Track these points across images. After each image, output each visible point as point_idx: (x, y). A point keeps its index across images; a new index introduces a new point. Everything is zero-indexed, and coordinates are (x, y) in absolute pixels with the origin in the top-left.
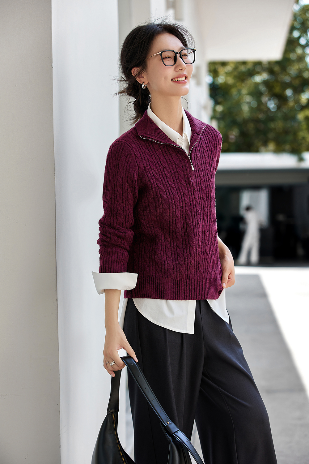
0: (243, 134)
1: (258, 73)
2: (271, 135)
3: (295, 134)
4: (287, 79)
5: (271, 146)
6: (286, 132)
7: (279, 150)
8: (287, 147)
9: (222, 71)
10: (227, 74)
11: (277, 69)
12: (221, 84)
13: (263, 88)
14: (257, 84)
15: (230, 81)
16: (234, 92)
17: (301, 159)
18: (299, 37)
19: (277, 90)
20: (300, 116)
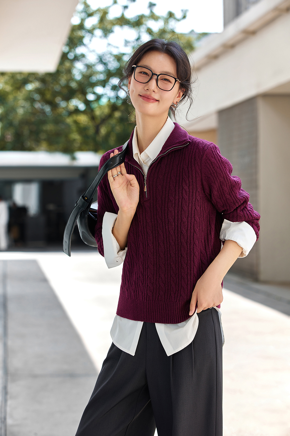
2: (43, 136)
3: (67, 136)
4: (57, 88)
5: (44, 145)
6: (58, 134)
10: (6, 83)
11: (49, 79)
13: (37, 97)
14: (30, 92)
15: (8, 88)
16: (11, 97)
17: (74, 158)
18: (68, 53)
19: (48, 96)
20: (69, 120)
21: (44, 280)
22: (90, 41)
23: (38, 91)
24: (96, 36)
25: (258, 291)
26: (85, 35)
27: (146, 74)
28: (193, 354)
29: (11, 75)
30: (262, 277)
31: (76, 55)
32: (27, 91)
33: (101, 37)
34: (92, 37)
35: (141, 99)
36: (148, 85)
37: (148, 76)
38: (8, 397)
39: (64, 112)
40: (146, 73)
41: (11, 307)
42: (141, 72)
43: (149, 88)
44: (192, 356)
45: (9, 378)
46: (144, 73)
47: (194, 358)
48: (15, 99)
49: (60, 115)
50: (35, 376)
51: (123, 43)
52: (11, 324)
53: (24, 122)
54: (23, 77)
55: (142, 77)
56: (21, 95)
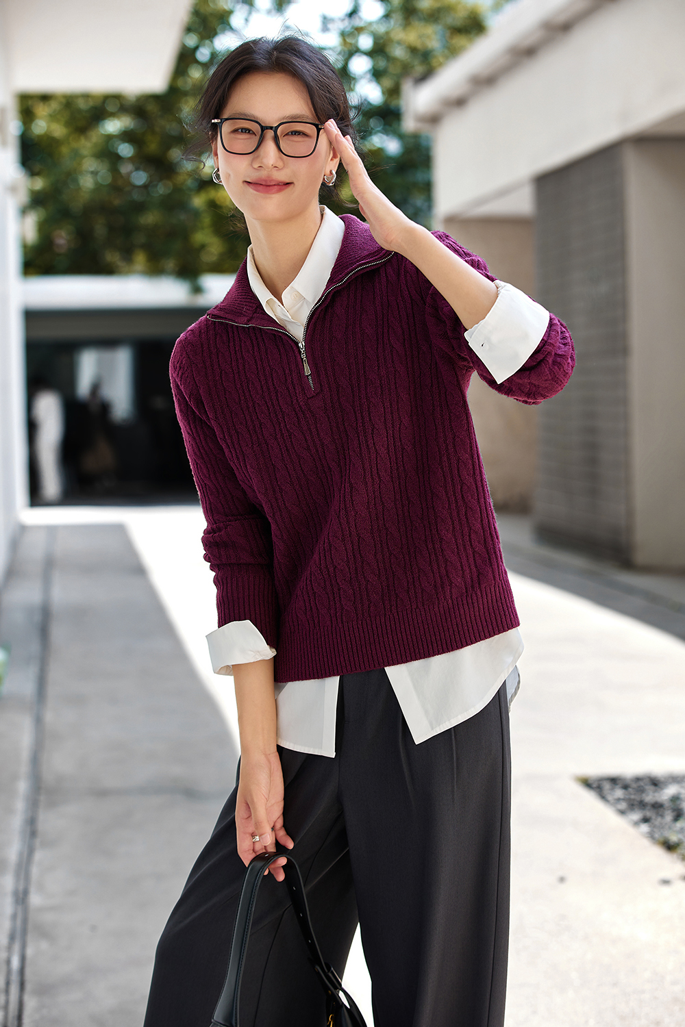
0: (83, 236)
1: (112, 115)
2: (140, 238)
3: (186, 236)
4: (172, 128)
5: (140, 259)
6: (170, 234)
7: (155, 270)
8: (171, 264)
9: (42, 111)
10: (53, 117)
11: (151, 108)
12: (40, 137)
13: (125, 150)
14: (109, 137)
15: (58, 130)
16: (65, 151)
17: (197, 290)
18: (196, 48)
19: (153, 146)
20: (198, 201)
21: (139, 570)
22: (247, 20)
23: (127, 136)
24: (258, 11)
25: (630, 590)
26: (234, 7)
27: (249, 132)
28: (454, 748)
29: (64, 101)
30: (640, 557)
31: (215, 53)
32: (102, 135)
33: (269, 12)
34: (250, 13)
35: (250, 190)
36: (258, 157)
37: (254, 136)
38: (38, 842)
39: (190, 182)
40: (247, 131)
41: (58, 633)
42: (235, 131)
43: (262, 163)
44: (452, 754)
45: (42, 798)
46: (244, 131)
47: (457, 759)
48: (76, 155)
49: (178, 190)
50: (102, 793)
51: (318, 24)
52: (56, 674)
53: (98, 207)
54: (91, 103)
55: (242, 141)
56: (87, 145)
